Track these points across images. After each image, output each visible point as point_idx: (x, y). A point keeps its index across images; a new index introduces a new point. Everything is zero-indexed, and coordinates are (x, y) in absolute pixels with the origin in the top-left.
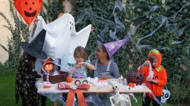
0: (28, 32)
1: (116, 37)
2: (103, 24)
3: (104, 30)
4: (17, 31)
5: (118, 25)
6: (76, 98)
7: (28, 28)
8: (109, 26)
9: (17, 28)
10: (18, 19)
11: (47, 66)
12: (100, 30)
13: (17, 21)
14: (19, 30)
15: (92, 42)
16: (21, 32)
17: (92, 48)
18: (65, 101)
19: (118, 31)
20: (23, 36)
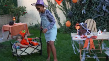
0: (55, 8)
1: (106, 9)
2: (98, 2)
3: (99, 6)
4: (49, 8)
5: (107, 2)
6: (90, 42)
7: (55, 6)
8: (101, 3)
9: (49, 6)
10: (50, 2)
11: (77, 27)
12: (97, 6)
13: (49, 2)
14: (50, 7)
15: (92, 12)
17: (92, 16)
18: (84, 44)
19: (107, 6)
20: (53, 10)
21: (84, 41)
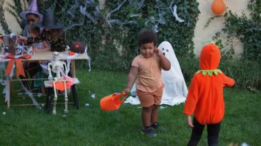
0: (2, 11)
1: (87, 13)
19: (88, 6)
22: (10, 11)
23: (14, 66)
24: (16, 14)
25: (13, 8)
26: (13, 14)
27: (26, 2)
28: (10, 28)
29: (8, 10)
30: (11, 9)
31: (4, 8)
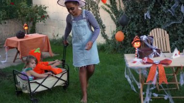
0: (98, 8)
3: (174, 5)
4: (87, 8)
6: (158, 71)
7: (97, 5)
9: (87, 6)
12: (170, 5)
14: (89, 7)
15: (162, 17)
16: (91, 9)
17: (162, 23)
18: (148, 75)
20: (93, 12)
21: (148, 69)
22: (106, 9)
23: (157, 72)
24: (111, 11)
25: (109, 6)
26: (108, 11)
27: (121, 1)
28: (104, 23)
29: (103, 7)
30: (106, 7)
31: (99, 6)
